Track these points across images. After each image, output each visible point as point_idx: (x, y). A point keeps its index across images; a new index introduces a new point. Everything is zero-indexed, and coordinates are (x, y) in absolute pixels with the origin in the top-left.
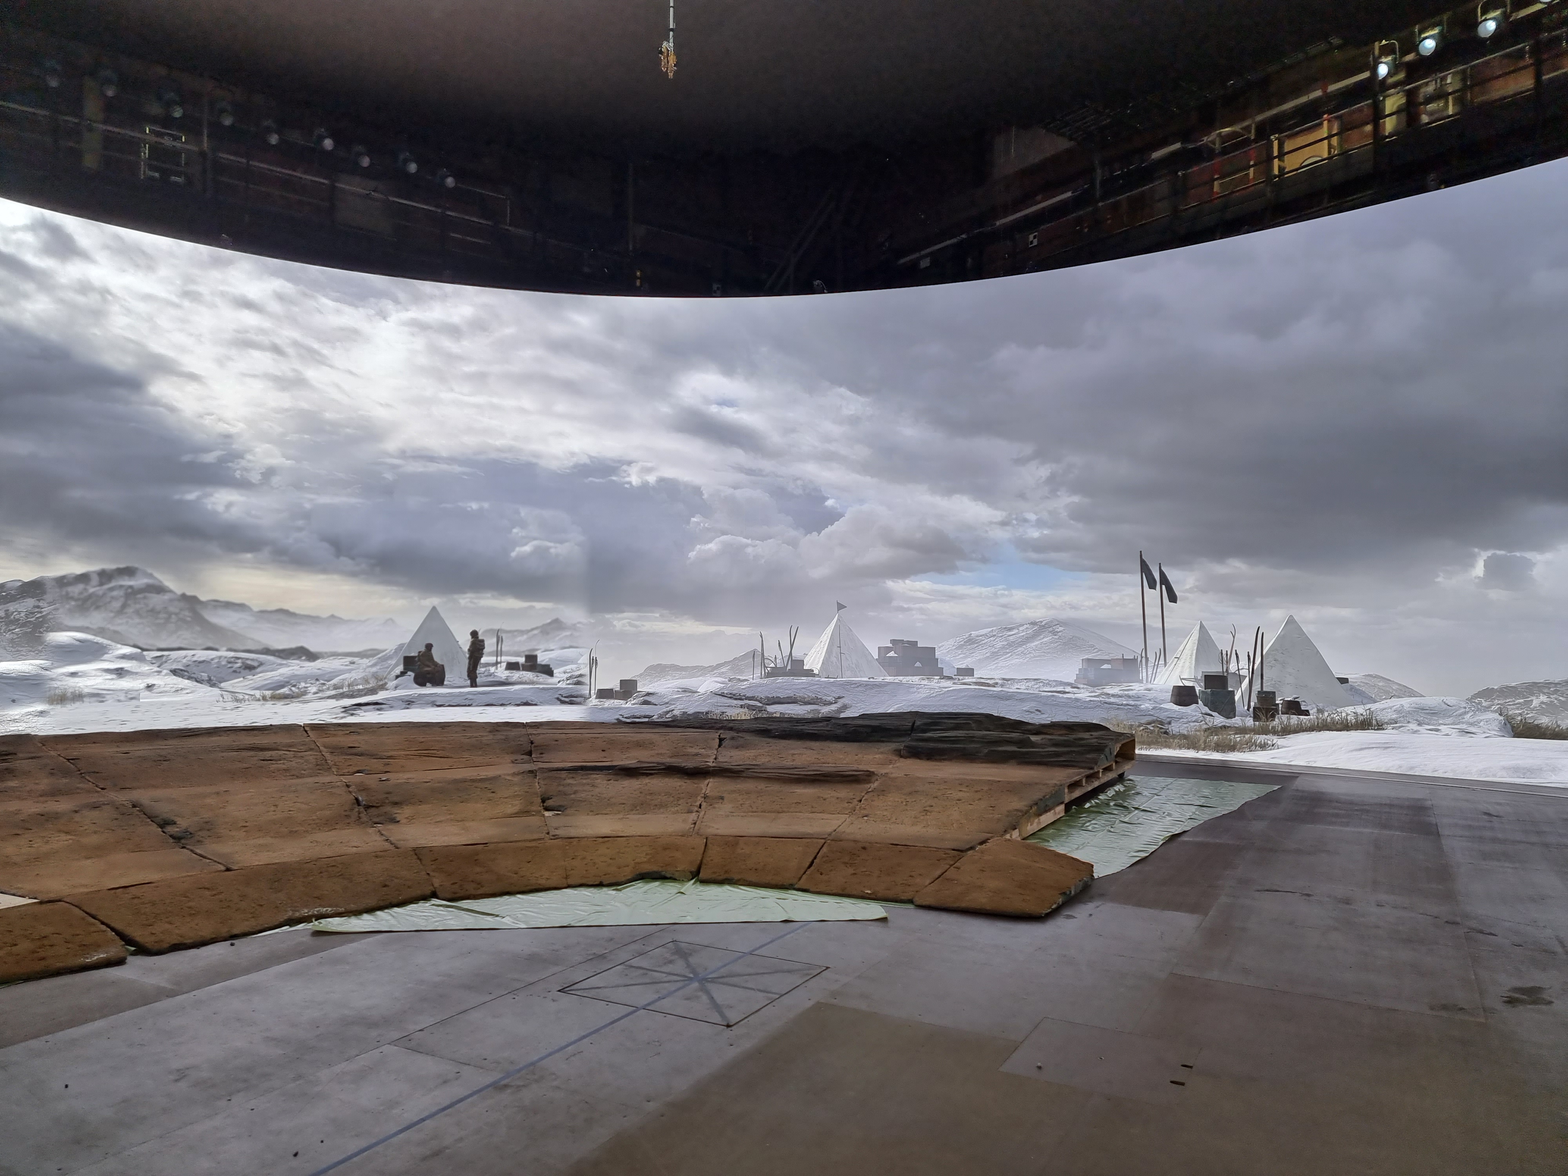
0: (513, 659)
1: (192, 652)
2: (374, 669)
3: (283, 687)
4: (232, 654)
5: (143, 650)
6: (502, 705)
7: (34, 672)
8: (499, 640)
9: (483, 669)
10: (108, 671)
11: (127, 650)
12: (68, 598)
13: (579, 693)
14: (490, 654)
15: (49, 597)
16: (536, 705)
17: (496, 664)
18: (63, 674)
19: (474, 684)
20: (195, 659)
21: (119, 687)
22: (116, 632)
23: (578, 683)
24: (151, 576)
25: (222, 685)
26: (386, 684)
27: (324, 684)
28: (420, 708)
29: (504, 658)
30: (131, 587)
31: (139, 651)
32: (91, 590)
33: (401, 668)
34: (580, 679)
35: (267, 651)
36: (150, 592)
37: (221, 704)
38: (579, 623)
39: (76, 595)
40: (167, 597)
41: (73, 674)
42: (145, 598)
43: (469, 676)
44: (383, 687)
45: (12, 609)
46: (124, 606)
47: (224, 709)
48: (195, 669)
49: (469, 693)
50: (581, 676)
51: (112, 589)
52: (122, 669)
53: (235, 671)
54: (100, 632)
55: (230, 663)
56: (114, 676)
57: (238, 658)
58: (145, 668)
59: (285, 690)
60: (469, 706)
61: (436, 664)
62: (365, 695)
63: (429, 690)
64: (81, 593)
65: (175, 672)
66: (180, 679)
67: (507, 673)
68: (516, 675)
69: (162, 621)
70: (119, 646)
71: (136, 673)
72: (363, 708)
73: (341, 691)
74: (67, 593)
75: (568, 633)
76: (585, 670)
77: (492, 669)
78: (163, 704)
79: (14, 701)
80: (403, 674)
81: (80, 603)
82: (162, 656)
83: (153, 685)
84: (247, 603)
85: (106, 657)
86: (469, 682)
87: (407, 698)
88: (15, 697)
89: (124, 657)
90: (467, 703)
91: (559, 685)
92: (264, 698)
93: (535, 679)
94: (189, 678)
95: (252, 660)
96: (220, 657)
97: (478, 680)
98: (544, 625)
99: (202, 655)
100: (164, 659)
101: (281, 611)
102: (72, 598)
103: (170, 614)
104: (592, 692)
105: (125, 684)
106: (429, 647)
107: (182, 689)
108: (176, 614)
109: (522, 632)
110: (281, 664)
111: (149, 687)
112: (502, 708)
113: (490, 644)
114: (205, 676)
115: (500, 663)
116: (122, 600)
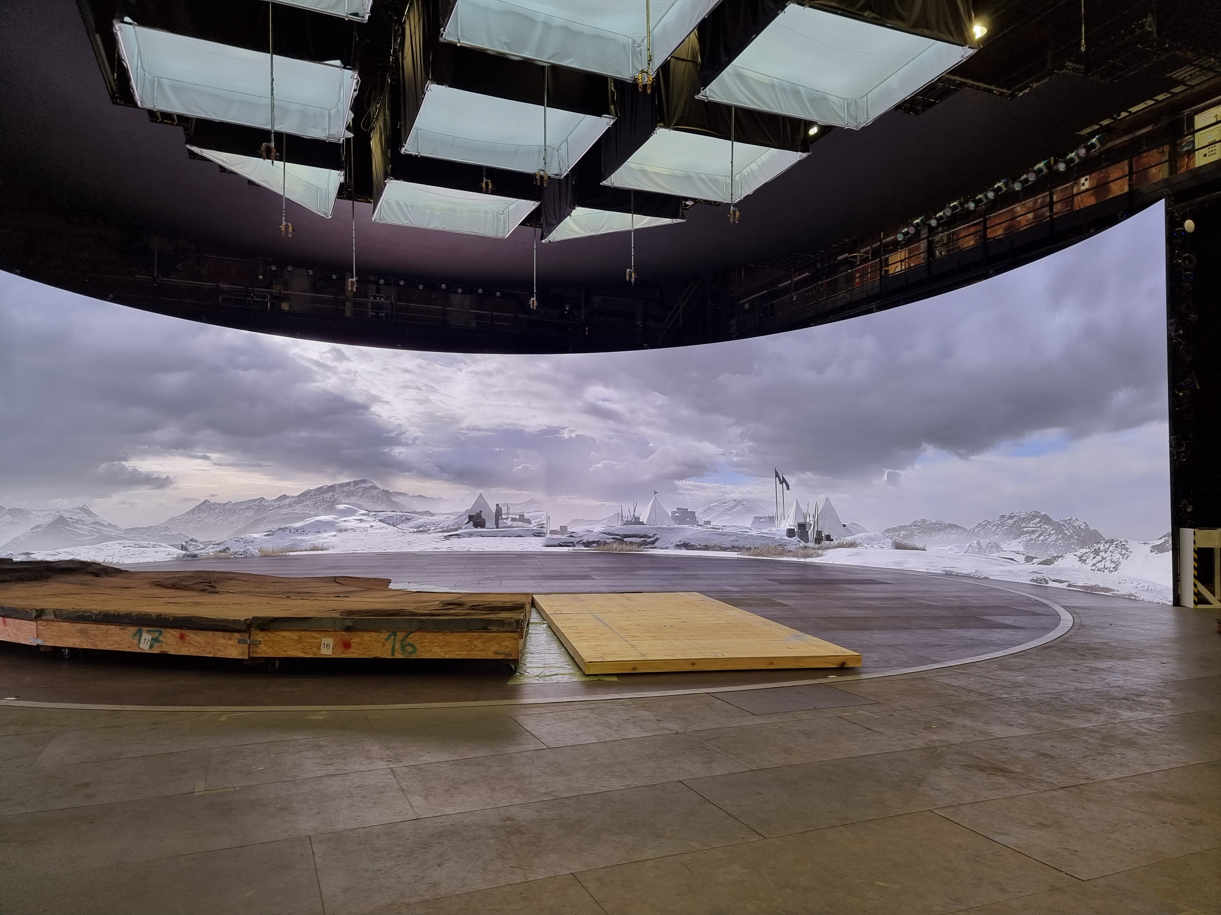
0: (514, 516)
1: (386, 513)
2: (457, 520)
3: (421, 527)
4: (401, 514)
5: (369, 512)
7: (332, 520)
8: (508, 508)
10: (357, 520)
11: (364, 512)
12: (343, 492)
13: (542, 532)
15: (337, 492)
16: (524, 537)
18: (342, 521)
19: (497, 527)
20: (388, 515)
21: (361, 526)
22: (360, 505)
23: (542, 527)
24: (372, 483)
25: (398, 526)
26: (461, 527)
27: (437, 526)
28: (476, 537)
29: (510, 516)
30: (365, 487)
31: (368, 512)
32: (351, 489)
34: (543, 525)
35: (415, 513)
36: (372, 489)
37: (397, 534)
38: (542, 500)
39: (346, 491)
40: (378, 491)
41: (345, 521)
42: (370, 491)
43: (495, 524)
45: (324, 496)
46: (362, 495)
47: (399, 536)
48: (387, 519)
51: (358, 488)
52: (362, 519)
53: (402, 521)
54: (354, 505)
55: (401, 517)
56: (359, 522)
57: (404, 515)
58: (370, 519)
59: (421, 529)
60: (496, 537)
62: (453, 531)
64: (347, 490)
65: (380, 521)
66: (382, 523)
67: (511, 522)
68: (515, 524)
69: (375, 500)
70: (361, 510)
71: (367, 521)
72: (452, 537)
73: (443, 529)
74: (343, 490)
75: (537, 505)
76: (545, 522)
78: (376, 533)
79: (325, 531)
81: (347, 494)
82: (376, 514)
83: (373, 526)
84: (407, 493)
85: (356, 514)
86: (495, 526)
87: (470, 533)
88: (326, 529)
89: (362, 514)
90: (495, 535)
91: (534, 528)
92: (414, 532)
93: (524, 525)
94: (386, 523)
95: (409, 516)
96: (397, 515)
97: (499, 525)
98: (527, 501)
99: (390, 514)
100: (377, 515)
101: (420, 496)
102: (345, 492)
103: (379, 498)
104: (548, 531)
105: (363, 525)
106: (479, 511)
107: (383, 527)
108: (381, 498)
109: (518, 505)
110: (420, 518)
111: (371, 526)
112: (509, 538)
114: (391, 522)
115: (509, 518)
116: (362, 492)
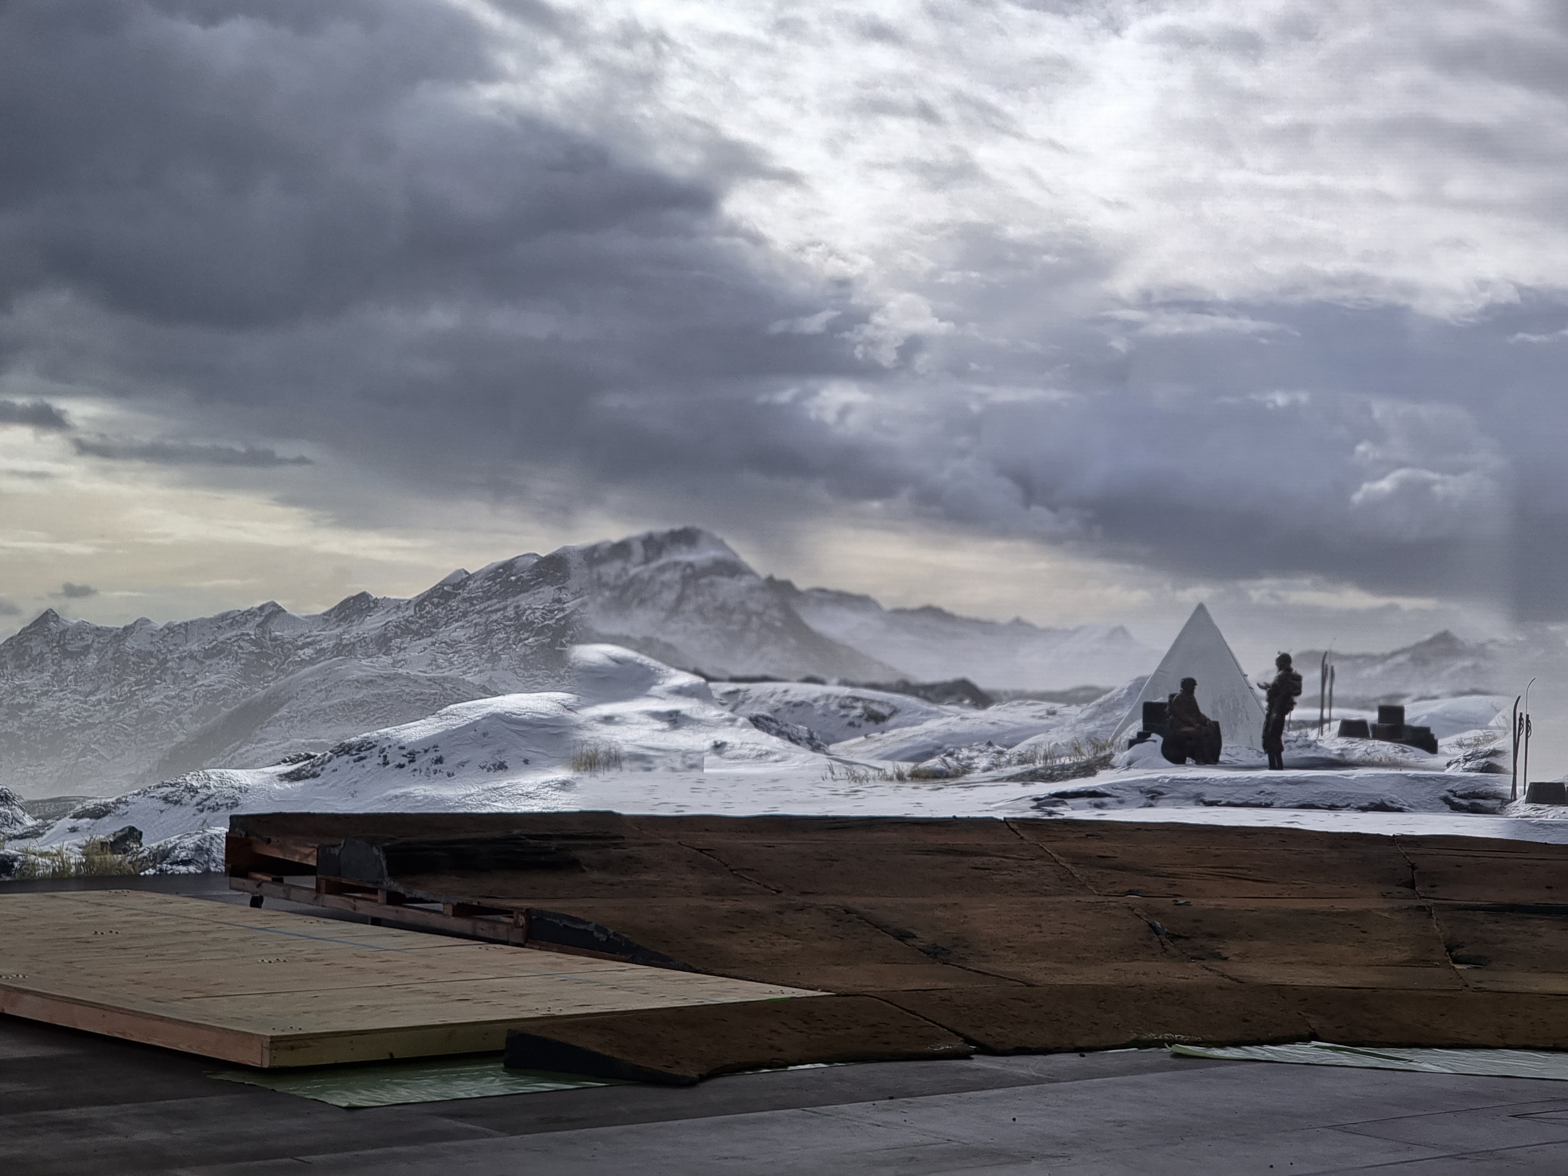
0: (1355, 715)
1: (782, 686)
2: (1090, 727)
3: (930, 755)
4: (847, 691)
5: (709, 679)
6: (1332, 807)
7: (553, 713)
8: (1327, 675)
9: (1294, 734)
10: (657, 715)
11: (685, 679)
12: (601, 584)
13: (1490, 789)
14: (1309, 703)
15: (573, 583)
16: (1400, 810)
17: (1321, 722)
18: (594, 719)
19: (1276, 763)
20: (788, 698)
21: (673, 746)
22: (669, 647)
23: (1490, 768)
24: (721, 544)
25: (832, 748)
26: (1111, 755)
27: (1001, 753)
28: (1175, 805)
29: (1336, 712)
30: (691, 565)
31: (702, 680)
32: (633, 571)
33: (1137, 726)
34: (1492, 760)
35: (906, 687)
36: (721, 574)
37: (829, 783)
38: (1493, 641)
39: (611, 581)
40: (744, 583)
41: (608, 720)
42: (712, 584)
43: (1265, 746)
44: (1105, 763)
45: (523, 604)
46: (681, 599)
47: (835, 793)
48: (787, 718)
49: (1267, 781)
50: (1494, 753)
51: (662, 569)
52: (676, 713)
53: (851, 724)
54: (645, 645)
55: (843, 707)
56: (665, 725)
57: (857, 699)
58: (712, 713)
59: (934, 763)
60: (1267, 806)
61: (1203, 720)
62: (1074, 776)
63: (1191, 772)
64: (618, 576)
65: (757, 722)
66: (765, 735)
67: (1342, 743)
68: (1360, 748)
69: (735, 628)
70: (673, 671)
71: (699, 722)
72: (1069, 801)
73: (1031, 767)
74: (600, 577)
75: (1468, 663)
76: (1505, 743)
77: (1313, 734)
78: (739, 779)
79: (526, 762)
80: (1142, 737)
81: (616, 593)
82: (736, 692)
83: (724, 744)
84: (873, 595)
85: (655, 689)
86: (1266, 758)
87: (1148, 786)
88: (528, 755)
89: (680, 692)
90: (1263, 799)
91: (1449, 772)
92: (900, 777)
93: (1400, 757)
94: (779, 733)
95: (881, 703)
96: (828, 697)
97: (1284, 754)
98: (1419, 645)
99: (801, 691)
100: (740, 697)
101: (932, 612)
102: (605, 585)
103: (749, 614)
104: (1520, 788)
105: (682, 739)
106: (1189, 685)
107: (768, 753)
108: (759, 615)
109: (1371, 659)
110: (928, 713)
111: (718, 747)
112: (1332, 814)
113: (1311, 679)
114: (803, 730)
115: (1329, 721)
116: (677, 588)
